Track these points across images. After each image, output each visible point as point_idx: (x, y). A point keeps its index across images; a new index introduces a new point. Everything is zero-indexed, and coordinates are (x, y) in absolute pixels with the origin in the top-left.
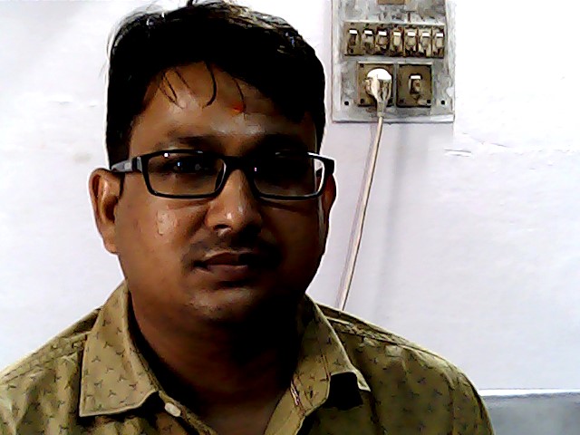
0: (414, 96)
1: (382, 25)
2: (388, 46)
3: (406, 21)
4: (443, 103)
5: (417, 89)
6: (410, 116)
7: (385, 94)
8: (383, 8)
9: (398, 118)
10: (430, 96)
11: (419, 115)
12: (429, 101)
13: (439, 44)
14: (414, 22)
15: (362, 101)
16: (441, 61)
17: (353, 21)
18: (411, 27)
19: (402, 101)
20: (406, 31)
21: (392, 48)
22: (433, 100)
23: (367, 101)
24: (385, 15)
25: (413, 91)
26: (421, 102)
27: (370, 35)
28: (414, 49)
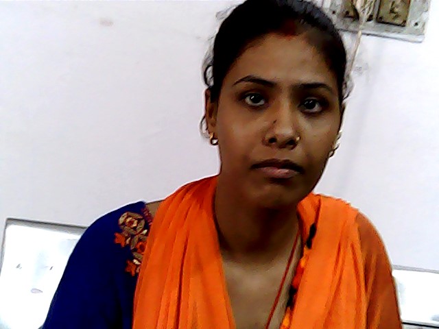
0: (393, 15)
4: (416, 24)
5: (396, 10)
6: (386, 31)
7: (367, 10)
9: (377, 31)
10: (407, 17)
11: (393, 32)
12: (405, 22)
15: (347, 13)
19: (381, 18)
22: (408, 21)
23: (352, 13)
25: (392, 11)
26: (398, 21)
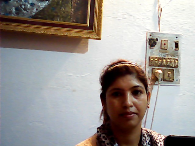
0: (169, 78)
1: (160, 58)
2: (162, 64)
3: (167, 57)
4: (177, 80)
5: (170, 76)
6: (167, 83)
7: (160, 76)
8: (160, 53)
9: (164, 84)
11: (170, 83)
12: (173, 80)
13: (176, 64)
14: (169, 57)
16: (176, 69)
17: (152, 56)
18: (168, 59)
19: (165, 79)
20: (167, 60)
21: (163, 64)
22: (174, 79)
24: (161, 55)
25: (168, 76)
26: (171, 80)
27: (157, 61)
28: (169, 65)
